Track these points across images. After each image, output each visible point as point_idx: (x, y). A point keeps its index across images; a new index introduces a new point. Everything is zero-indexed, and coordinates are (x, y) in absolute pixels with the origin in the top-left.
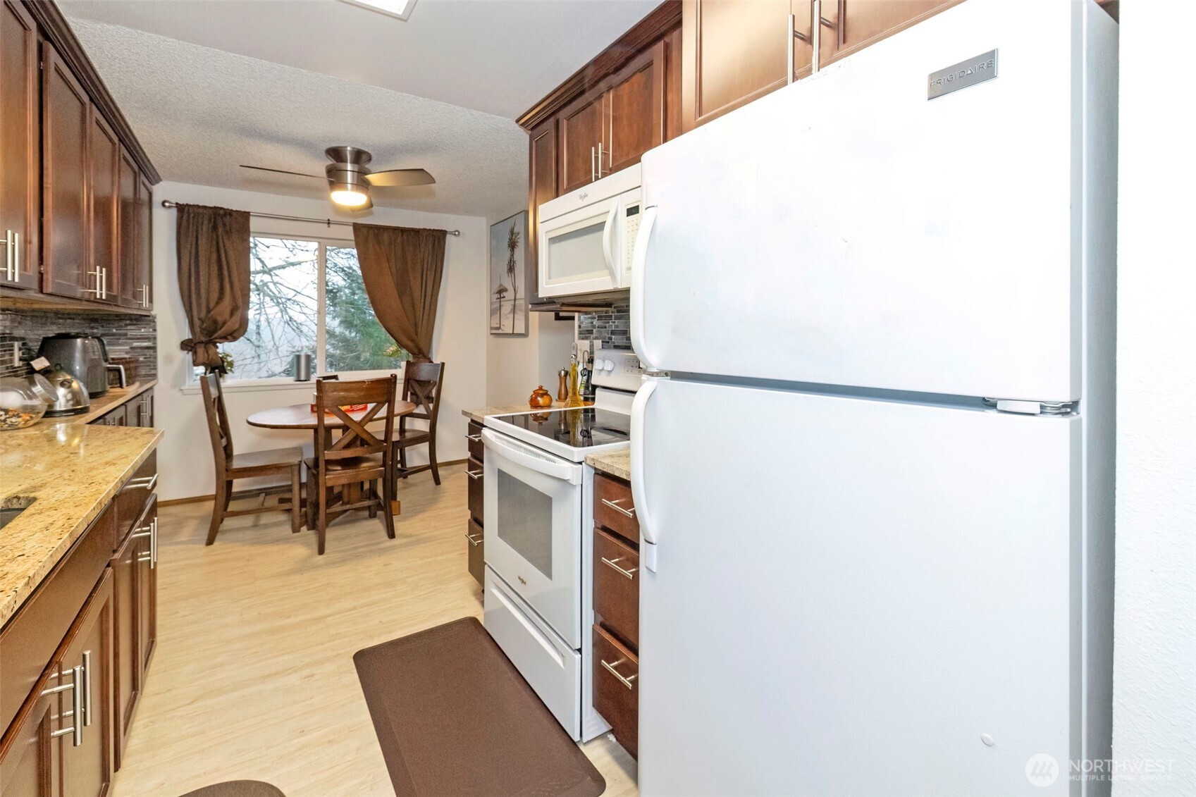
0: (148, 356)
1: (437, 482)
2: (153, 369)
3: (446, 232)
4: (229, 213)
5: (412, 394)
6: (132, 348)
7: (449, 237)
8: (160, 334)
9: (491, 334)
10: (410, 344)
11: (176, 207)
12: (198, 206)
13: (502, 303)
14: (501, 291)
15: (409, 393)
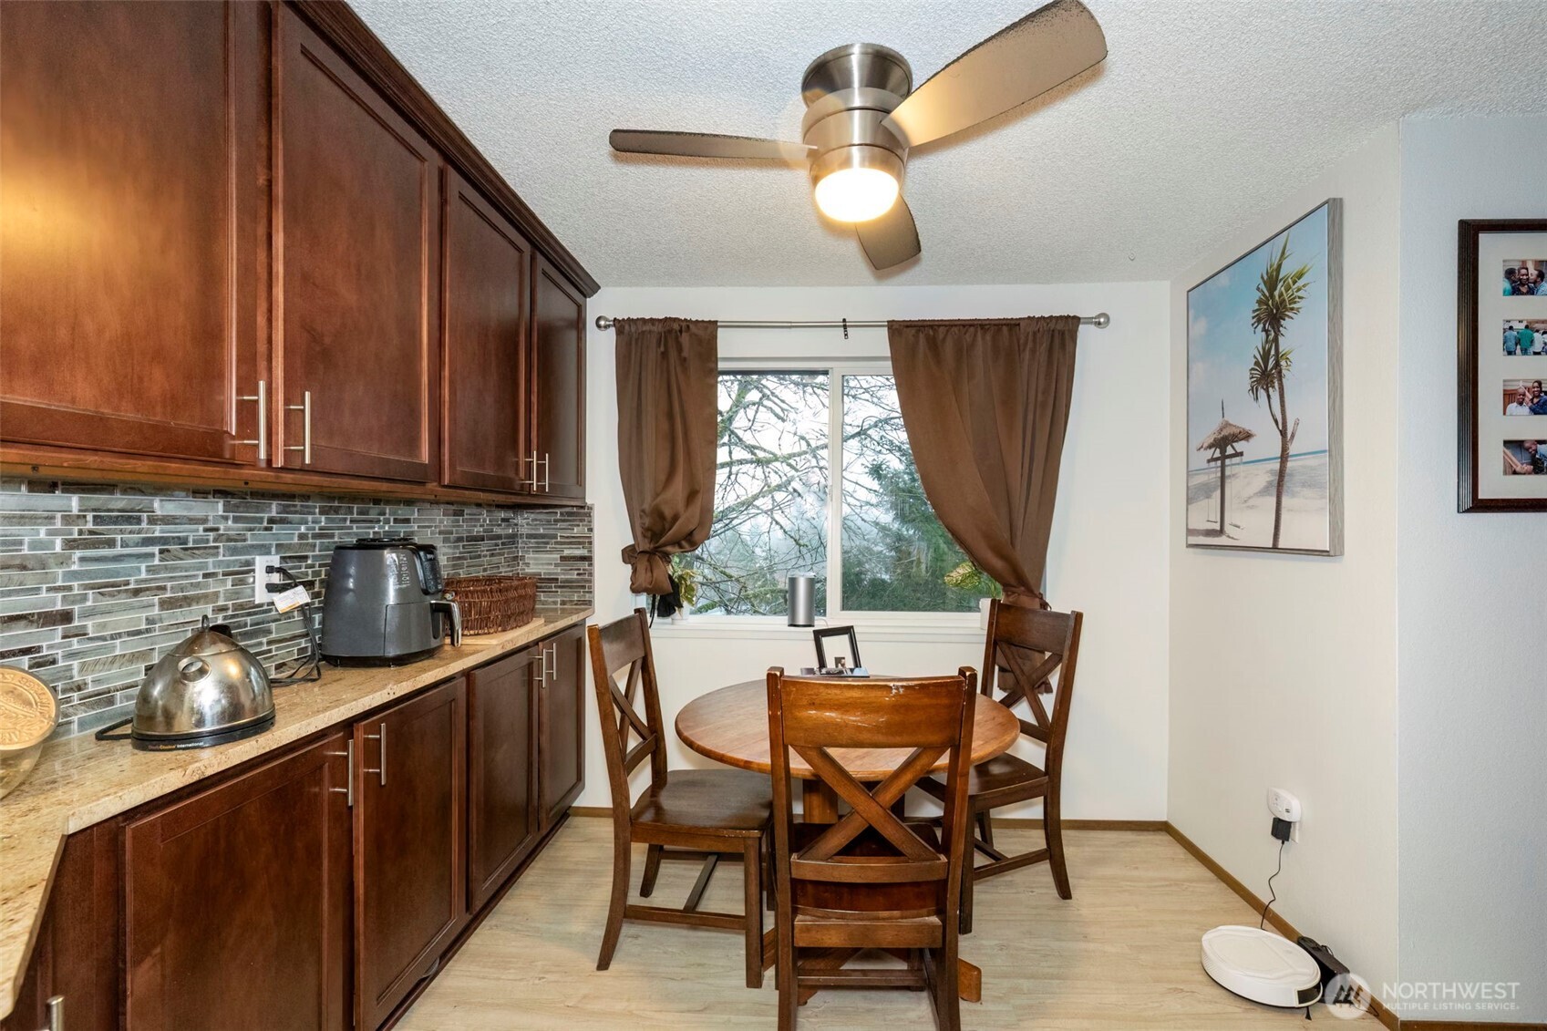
0: (581, 572)
1: (1065, 892)
2: (588, 592)
3: (1079, 319)
4: (686, 325)
5: (1002, 670)
6: (563, 558)
7: (1084, 332)
8: (597, 537)
9: (1190, 546)
10: (998, 564)
11: (614, 325)
12: (643, 320)
13: (1228, 472)
14: (1226, 443)
15: (997, 668)
